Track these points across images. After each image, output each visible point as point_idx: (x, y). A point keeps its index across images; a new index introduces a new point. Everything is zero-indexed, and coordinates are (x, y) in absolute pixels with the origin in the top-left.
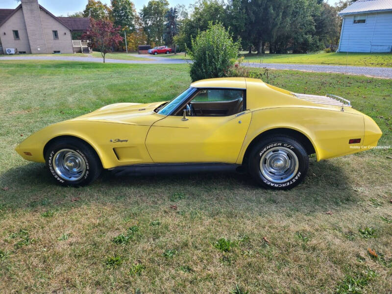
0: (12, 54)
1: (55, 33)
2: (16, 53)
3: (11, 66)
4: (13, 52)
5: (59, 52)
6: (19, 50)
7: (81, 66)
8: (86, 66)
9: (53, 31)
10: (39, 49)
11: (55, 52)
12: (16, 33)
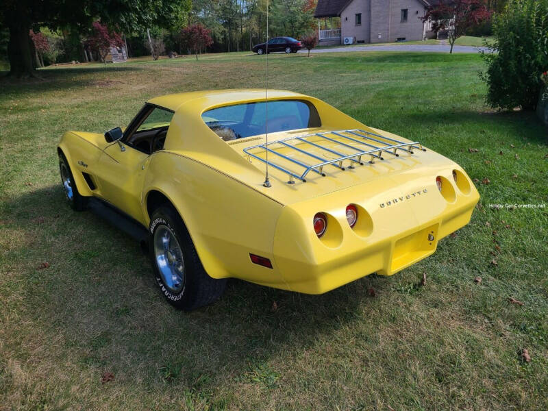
0: (349, 44)
1: (405, 12)
2: (354, 43)
3: (328, 60)
4: (351, 42)
5: (404, 39)
6: (358, 39)
7: (412, 59)
8: (418, 59)
9: (402, 10)
10: (380, 37)
11: (400, 40)
12: (359, 16)
